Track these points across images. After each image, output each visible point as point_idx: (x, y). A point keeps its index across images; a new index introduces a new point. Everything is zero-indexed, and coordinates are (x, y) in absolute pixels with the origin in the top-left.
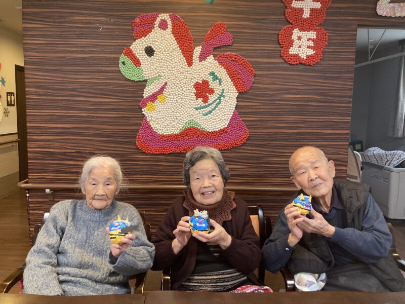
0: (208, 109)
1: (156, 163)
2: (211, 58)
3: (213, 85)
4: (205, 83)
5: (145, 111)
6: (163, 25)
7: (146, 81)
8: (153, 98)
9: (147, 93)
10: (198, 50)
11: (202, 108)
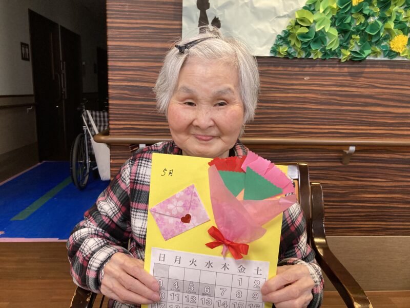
1: (301, 106)
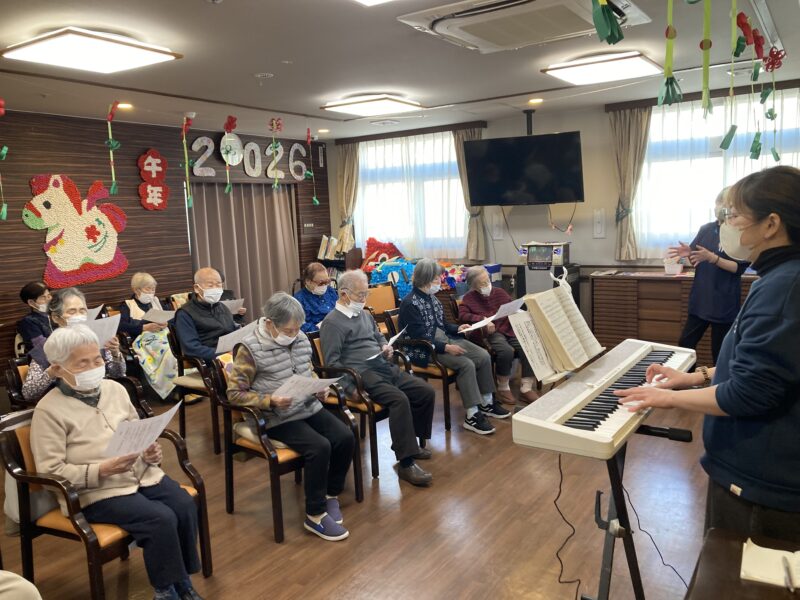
0: (98, 247)
2: (95, 208)
3: (99, 228)
4: (93, 227)
5: (49, 253)
6: (56, 184)
7: (47, 229)
8: (55, 242)
9: (49, 238)
10: (85, 203)
11: (93, 246)
